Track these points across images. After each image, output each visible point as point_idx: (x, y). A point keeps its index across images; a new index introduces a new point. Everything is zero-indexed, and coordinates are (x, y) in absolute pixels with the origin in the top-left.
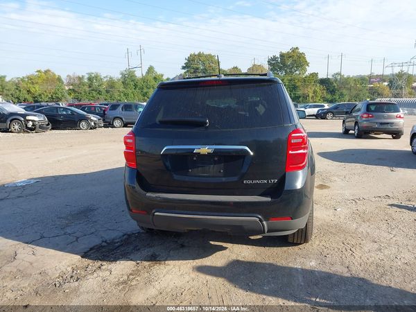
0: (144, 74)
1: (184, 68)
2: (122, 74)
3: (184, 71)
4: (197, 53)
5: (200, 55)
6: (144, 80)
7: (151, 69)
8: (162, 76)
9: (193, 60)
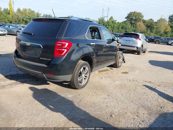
0: (108, 20)
1: (126, 18)
2: (99, 19)
3: (126, 19)
4: (133, 12)
5: (134, 13)
6: (108, 22)
7: (111, 18)
8: (116, 21)
9: (131, 15)
